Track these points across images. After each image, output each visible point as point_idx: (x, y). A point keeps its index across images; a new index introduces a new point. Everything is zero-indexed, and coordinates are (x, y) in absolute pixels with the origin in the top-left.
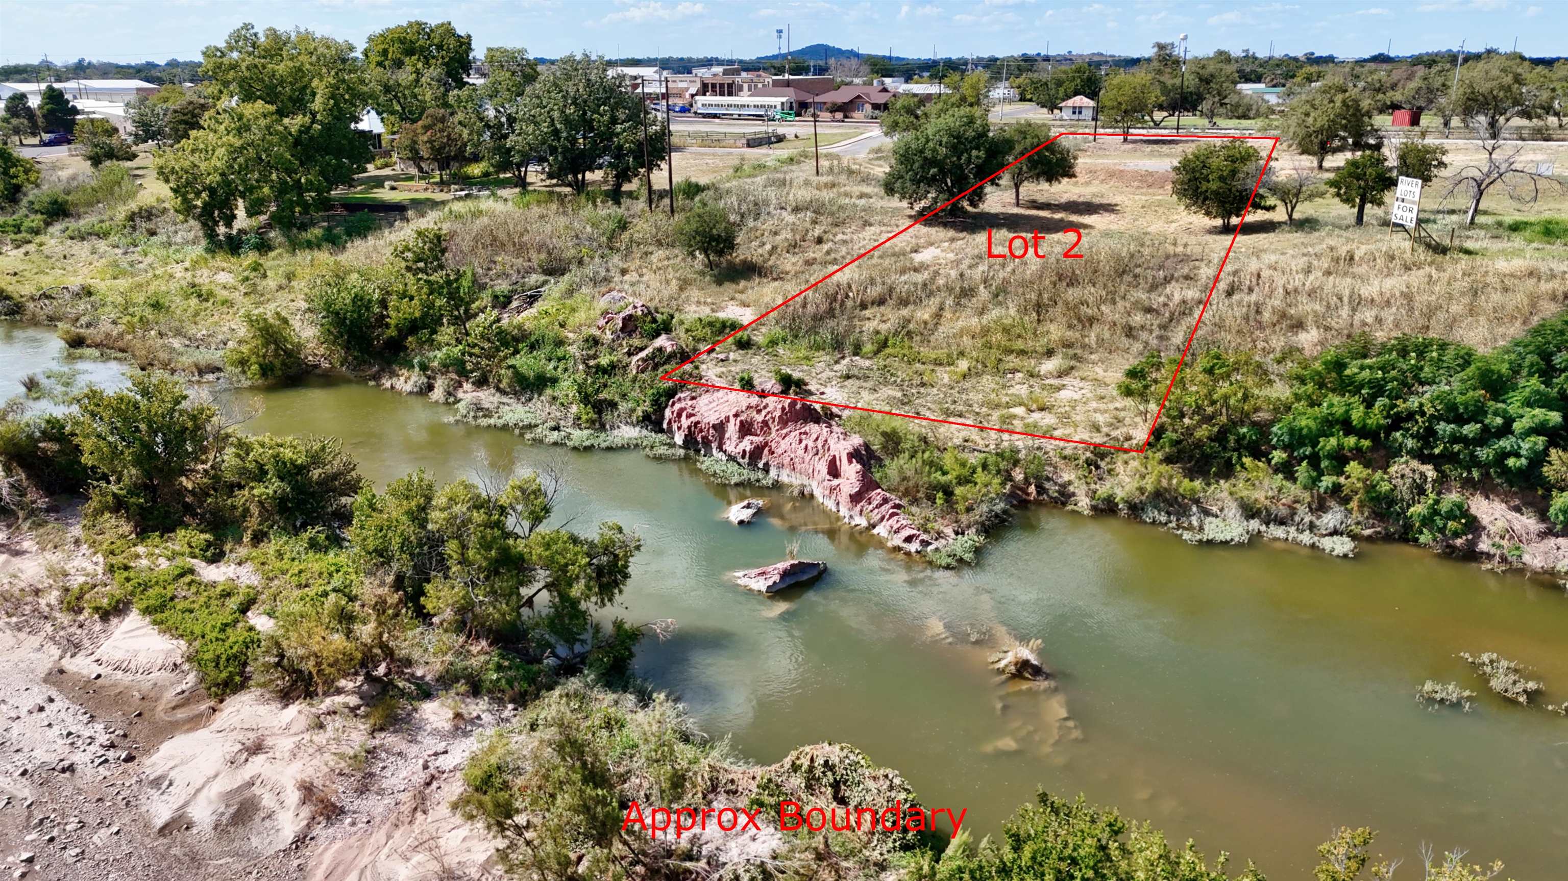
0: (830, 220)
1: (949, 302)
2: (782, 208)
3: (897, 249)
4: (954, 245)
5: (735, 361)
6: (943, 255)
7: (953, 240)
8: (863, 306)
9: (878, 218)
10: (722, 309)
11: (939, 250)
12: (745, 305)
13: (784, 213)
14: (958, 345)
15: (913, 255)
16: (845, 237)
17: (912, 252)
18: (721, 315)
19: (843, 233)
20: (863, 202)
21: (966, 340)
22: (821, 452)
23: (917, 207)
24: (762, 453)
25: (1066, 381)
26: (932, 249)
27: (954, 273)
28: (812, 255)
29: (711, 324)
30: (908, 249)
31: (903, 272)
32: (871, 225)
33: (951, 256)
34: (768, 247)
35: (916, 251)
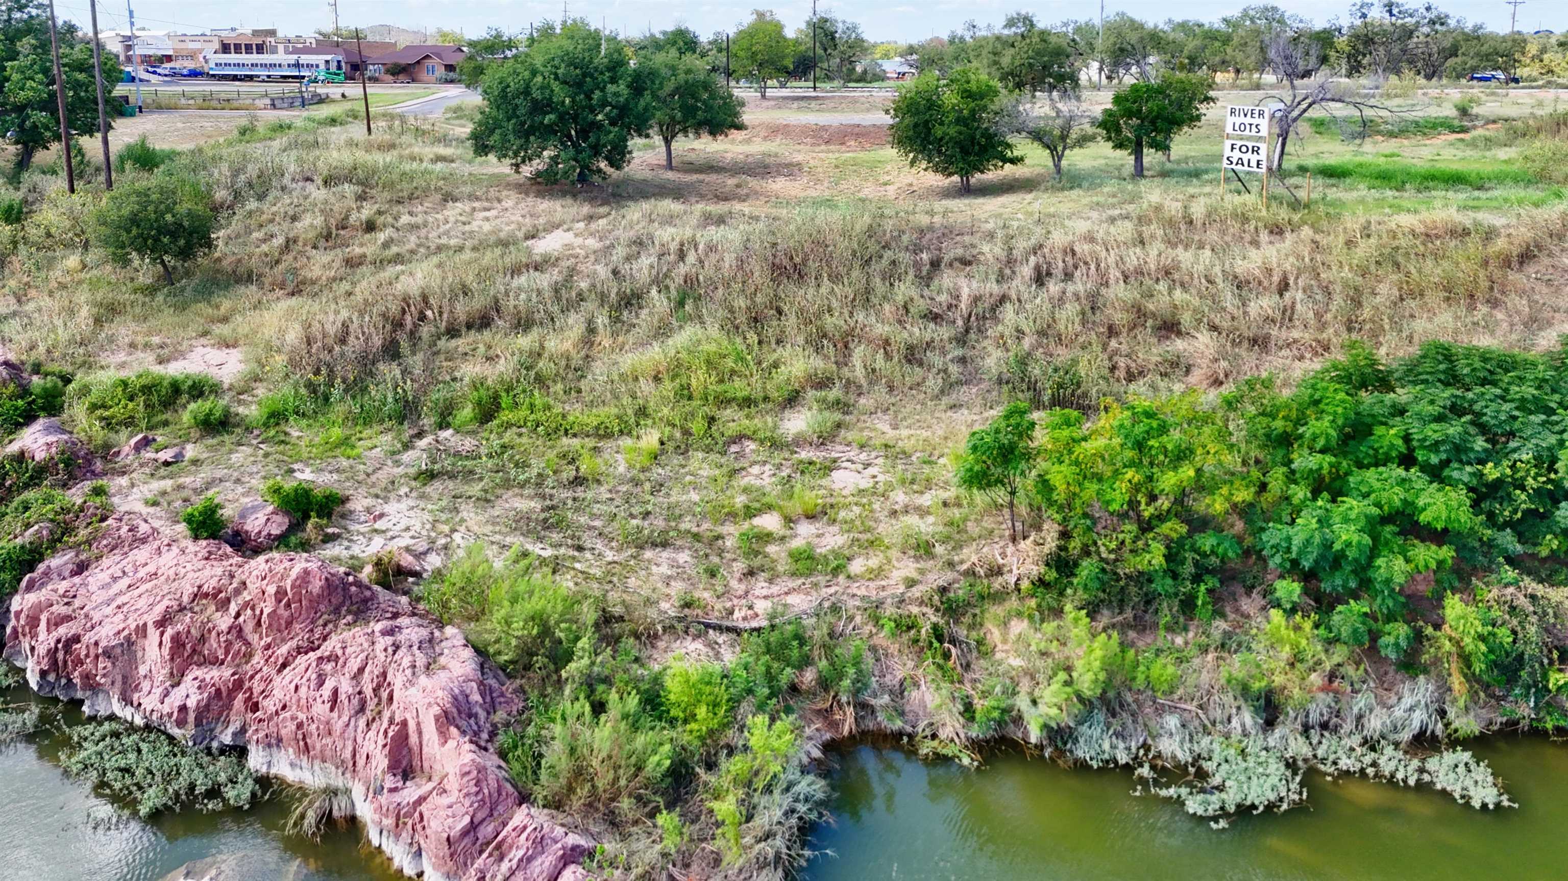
0: (386, 195)
1: (601, 320)
2: (308, 179)
3: (502, 235)
4: (593, 226)
5: (195, 462)
6: (580, 240)
8: (453, 332)
9: (467, 189)
10: (178, 354)
11: (570, 234)
12: (227, 344)
13: (310, 187)
14: (634, 397)
15: (530, 243)
16: (413, 220)
17: (527, 238)
18: (175, 370)
19: (411, 214)
20: (439, 166)
21: (646, 387)
22: (371, 705)
23: (527, 170)
24: (229, 707)
25: (836, 451)
26: (559, 233)
27: (603, 271)
28: (358, 250)
29: (147, 389)
30: (520, 235)
31: (516, 271)
32: (455, 200)
33: (593, 243)
34: (279, 241)
35: (533, 237)
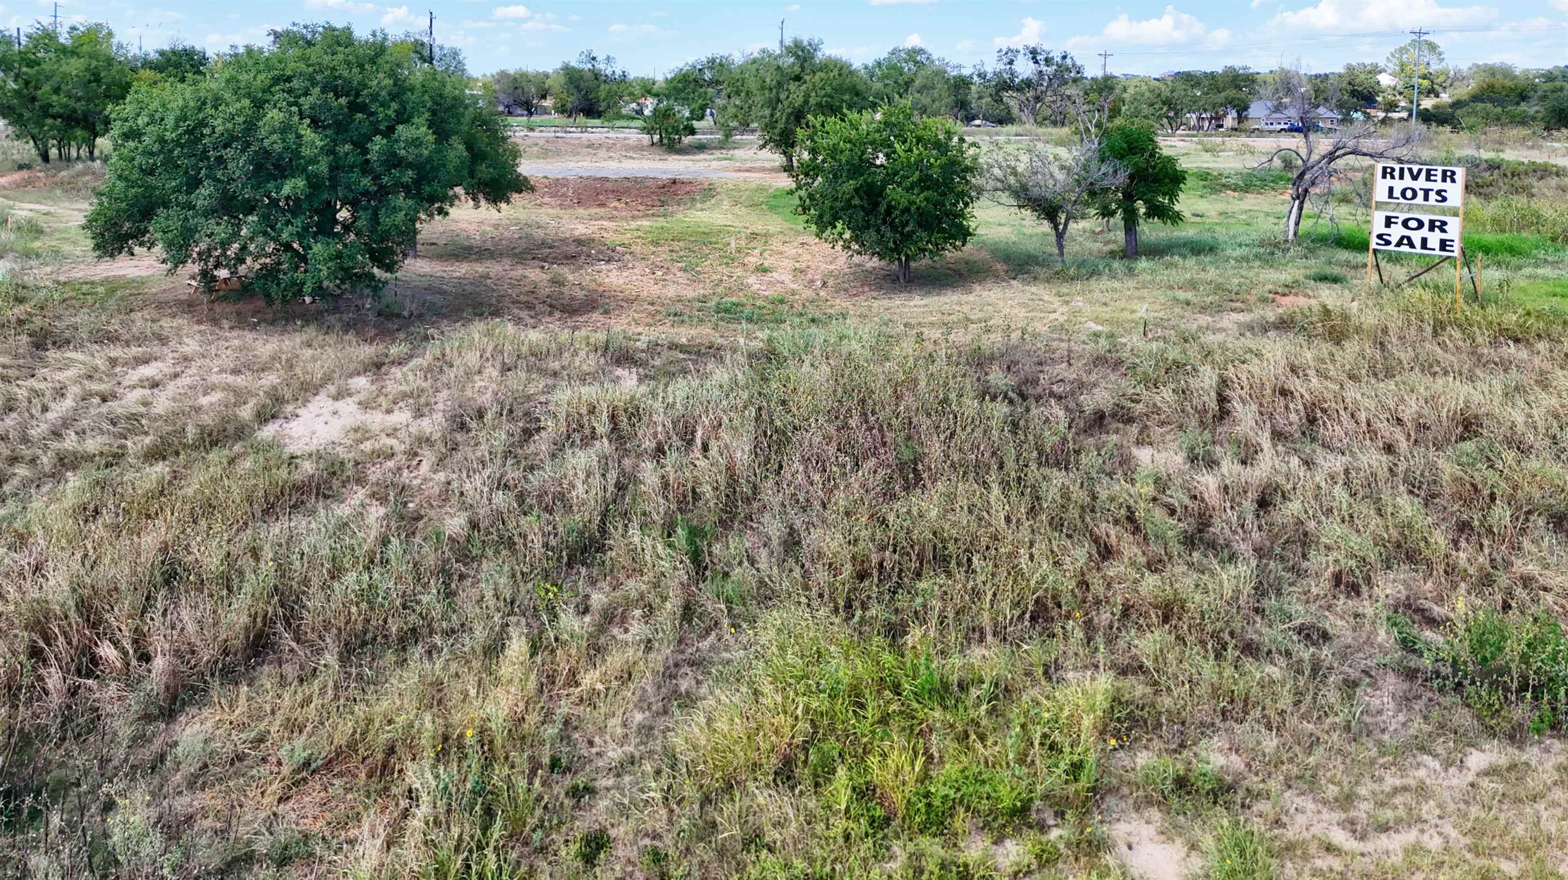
3: (205, 418)
4: (385, 382)
6: (377, 417)
7: (377, 367)
15: (272, 428)
17: (261, 418)
26: (321, 403)
30: (244, 413)
33: (410, 421)
35: (274, 415)
